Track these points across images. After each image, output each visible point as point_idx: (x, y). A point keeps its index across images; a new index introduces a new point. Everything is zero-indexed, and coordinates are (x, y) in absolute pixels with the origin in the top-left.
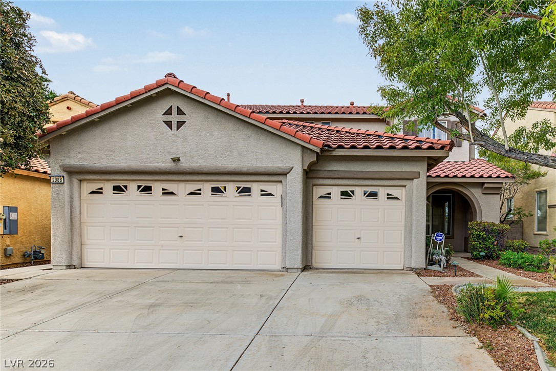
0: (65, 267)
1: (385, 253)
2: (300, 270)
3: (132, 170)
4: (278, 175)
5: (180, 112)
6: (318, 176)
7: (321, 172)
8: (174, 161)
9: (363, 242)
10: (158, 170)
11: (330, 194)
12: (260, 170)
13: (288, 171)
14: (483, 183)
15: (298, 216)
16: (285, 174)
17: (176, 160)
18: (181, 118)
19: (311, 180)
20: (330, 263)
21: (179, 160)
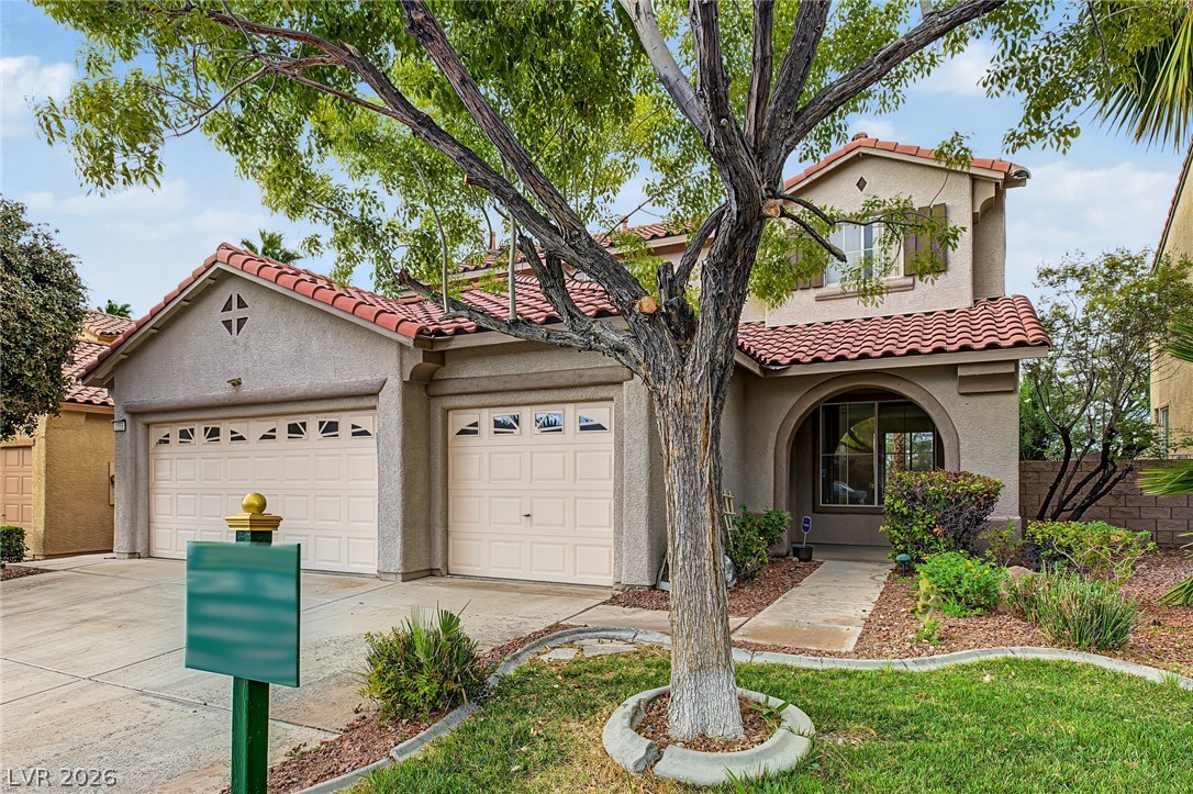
0: (127, 556)
1: (579, 548)
2: (400, 577)
3: (189, 405)
4: (366, 396)
5: (242, 304)
6: (446, 392)
7: (450, 383)
8: (234, 385)
9: (537, 524)
10: (215, 402)
11: (475, 424)
12: (341, 390)
13: (378, 388)
14: (955, 367)
15: (395, 472)
16: (376, 395)
17: (236, 383)
18: (241, 313)
19: (438, 401)
20: (478, 566)
21: (239, 383)
